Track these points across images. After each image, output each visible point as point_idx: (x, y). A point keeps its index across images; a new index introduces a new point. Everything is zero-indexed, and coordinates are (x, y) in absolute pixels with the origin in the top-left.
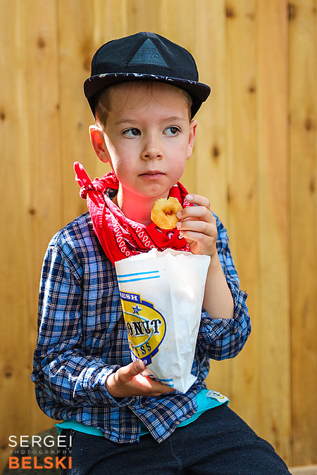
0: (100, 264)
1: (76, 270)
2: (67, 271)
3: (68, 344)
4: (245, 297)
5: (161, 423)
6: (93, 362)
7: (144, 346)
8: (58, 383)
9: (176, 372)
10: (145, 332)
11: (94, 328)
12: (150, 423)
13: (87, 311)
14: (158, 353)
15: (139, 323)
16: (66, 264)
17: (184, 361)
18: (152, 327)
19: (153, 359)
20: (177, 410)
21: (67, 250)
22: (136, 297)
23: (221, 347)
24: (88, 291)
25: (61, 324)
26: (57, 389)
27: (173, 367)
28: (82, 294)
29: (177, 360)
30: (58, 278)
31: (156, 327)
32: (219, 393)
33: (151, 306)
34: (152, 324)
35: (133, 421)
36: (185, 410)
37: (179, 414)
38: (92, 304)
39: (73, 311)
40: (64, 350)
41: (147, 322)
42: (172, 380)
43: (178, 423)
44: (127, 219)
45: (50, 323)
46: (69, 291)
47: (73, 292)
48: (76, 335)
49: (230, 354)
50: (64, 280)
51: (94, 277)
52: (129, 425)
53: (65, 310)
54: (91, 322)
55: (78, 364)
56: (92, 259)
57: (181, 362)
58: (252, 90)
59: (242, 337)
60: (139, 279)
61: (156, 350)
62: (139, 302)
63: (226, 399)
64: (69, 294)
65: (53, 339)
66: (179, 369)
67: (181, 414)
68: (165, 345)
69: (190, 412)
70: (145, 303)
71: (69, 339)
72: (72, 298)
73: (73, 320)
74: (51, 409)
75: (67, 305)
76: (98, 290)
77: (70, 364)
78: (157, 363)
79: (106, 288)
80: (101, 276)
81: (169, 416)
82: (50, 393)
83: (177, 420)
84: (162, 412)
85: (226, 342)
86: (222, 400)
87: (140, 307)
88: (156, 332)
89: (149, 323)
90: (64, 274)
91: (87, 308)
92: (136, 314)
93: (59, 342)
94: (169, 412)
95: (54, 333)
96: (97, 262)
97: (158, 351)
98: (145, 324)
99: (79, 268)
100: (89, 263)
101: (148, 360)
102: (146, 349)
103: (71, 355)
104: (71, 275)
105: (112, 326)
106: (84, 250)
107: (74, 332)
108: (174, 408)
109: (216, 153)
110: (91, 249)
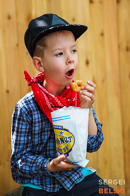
0: (39, 115)
1: (29, 118)
2: (25, 119)
3: (26, 151)
4: (102, 125)
5: (68, 182)
6: (39, 157)
7: (65, 148)
8: (24, 168)
9: (80, 159)
10: (65, 142)
11: (37, 143)
12: (64, 182)
13: (35, 135)
14: (72, 151)
15: (62, 138)
16: (24, 116)
17: (83, 153)
18: (68, 140)
19: (69, 154)
20: (75, 176)
21: (24, 110)
22: (61, 127)
23: (92, 147)
24: (35, 127)
25: (23, 142)
26: (23, 171)
27: (79, 157)
28: (32, 128)
29: (81, 153)
30: (21, 122)
31: (70, 139)
32: (92, 168)
33: (68, 131)
34: (68, 138)
35: (56, 182)
36: (78, 176)
37: (76, 178)
38: (37, 132)
39: (28, 136)
40: (25, 153)
41: (66, 138)
42: (78, 162)
43: (75, 182)
44: (50, 94)
45: (18, 142)
46: (26, 127)
47: (28, 128)
48: (30, 147)
49: (95, 150)
50: (24, 123)
51: (37, 120)
52: (54, 184)
53: (25, 136)
54: (36, 140)
55: (32, 159)
56: (36, 113)
57: (82, 154)
58: (102, 35)
59: (101, 142)
60: (62, 119)
61: (71, 150)
62: (62, 129)
63: (95, 171)
64: (26, 129)
65: (20, 149)
66: (81, 157)
67: (77, 178)
68: (75, 147)
69: (80, 177)
70: (65, 130)
71: (27, 149)
72: (27, 130)
73: (28, 140)
74: (20, 180)
75: (25, 134)
76: (39, 126)
77: (29, 159)
78: (71, 155)
79: (42, 125)
80: (40, 119)
81: (72, 179)
82: (19, 173)
83: (75, 181)
84: (68, 177)
85: (94, 145)
86: (93, 171)
87: (63, 131)
88: (71, 142)
89: (67, 138)
90: (23, 120)
91: (35, 134)
92: (61, 135)
93: (23, 150)
94: (71, 177)
95: (20, 147)
96: (38, 114)
97: (72, 150)
98: (65, 139)
99: (30, 117)
100: (34, 115)
101: (67, 154)
102: (66, 149)
103: (28, 155)
104: (27, 120)
105: (45, 141)
106: (32, 109)
107: (29, 145)
108: (73, 175)
109: (87, 63)
110: (35, 108)
